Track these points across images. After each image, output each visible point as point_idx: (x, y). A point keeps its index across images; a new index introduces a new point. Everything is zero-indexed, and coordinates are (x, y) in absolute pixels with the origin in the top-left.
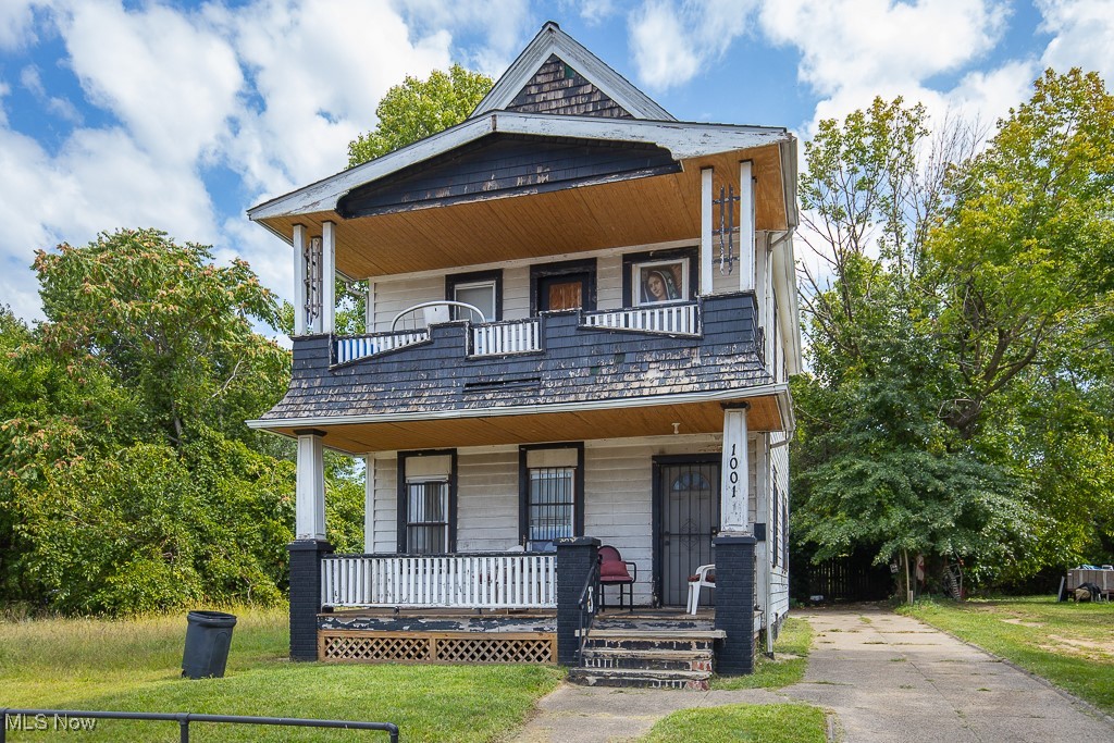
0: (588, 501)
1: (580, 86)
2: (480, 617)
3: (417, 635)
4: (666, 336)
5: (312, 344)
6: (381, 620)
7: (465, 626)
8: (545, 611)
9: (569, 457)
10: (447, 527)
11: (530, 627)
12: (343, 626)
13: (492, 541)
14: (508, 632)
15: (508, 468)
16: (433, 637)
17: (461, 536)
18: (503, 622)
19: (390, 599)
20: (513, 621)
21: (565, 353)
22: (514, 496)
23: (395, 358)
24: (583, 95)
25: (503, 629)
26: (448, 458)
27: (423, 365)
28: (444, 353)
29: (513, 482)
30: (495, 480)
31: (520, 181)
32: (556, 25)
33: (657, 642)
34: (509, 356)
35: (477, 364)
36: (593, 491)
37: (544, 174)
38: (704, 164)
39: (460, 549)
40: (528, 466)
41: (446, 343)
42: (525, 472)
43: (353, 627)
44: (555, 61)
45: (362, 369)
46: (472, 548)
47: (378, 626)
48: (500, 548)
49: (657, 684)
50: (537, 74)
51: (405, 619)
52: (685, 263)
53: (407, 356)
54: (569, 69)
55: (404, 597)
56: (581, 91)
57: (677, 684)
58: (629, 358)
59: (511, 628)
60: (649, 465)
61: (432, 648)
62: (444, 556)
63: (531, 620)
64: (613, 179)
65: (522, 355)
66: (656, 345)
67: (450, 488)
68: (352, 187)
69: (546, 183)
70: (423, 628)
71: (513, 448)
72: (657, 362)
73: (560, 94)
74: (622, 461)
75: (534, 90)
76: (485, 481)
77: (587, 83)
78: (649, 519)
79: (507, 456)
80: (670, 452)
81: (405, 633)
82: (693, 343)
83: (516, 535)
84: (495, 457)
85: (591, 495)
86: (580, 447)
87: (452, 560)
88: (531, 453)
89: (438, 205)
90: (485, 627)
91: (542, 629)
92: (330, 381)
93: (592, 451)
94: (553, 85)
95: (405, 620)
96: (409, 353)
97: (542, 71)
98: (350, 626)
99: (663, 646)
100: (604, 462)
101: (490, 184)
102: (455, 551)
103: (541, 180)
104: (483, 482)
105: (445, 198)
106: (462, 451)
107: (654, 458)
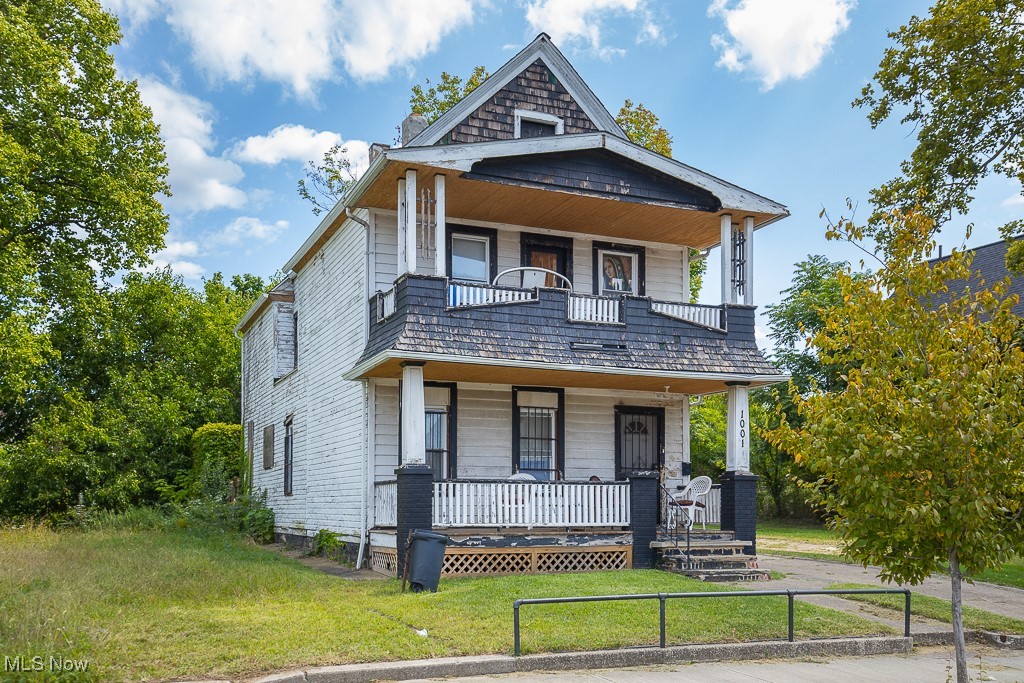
0: (568, 439)
1: (561, 93)
2: (577, 533)
3: (522, 551)
4: (706, 328)
5: (427, 284)
6: (492, 538)
7: (563, 541)
8: (624, 528)
9: (551, 400)
10: (445, 454)
11: (613, 541)
12: (457, 544)
13: (489, 468)
14: (596, 546)
15: (502, 405)
16: (535, 551)
17: (461, 462)
18: (593, 538)
19: (494, 520)
20: (601, 536)
21: (640, 329)
22: (508, 429)
23: (506, 310)
24: (563, 101)
25: (592, 543)
26: (446, 391)
27: (531, 320)
28: (548, 313)
29: (507, 417)
30: (491, 415)
31: (608, 188)
32: (549, 38)
33: (712, 550)
34: (600, 325)
35: (575, 326)
36: (571, 430)
37: (626, 188)
38: (730, 213)
39: (460, 475)
40: (518, 404)
41: (549, 305)
42: (516, 409)
43: (466, 544)
44: (540, 64)
45: (475, 315)
46: (471, 475)
47: (489, 543)
48: (495, 476)
49: (742, 578)
50: (527, 70)
51: (513, 536)
52: (635, 258)
53: (517, 311)
54: (552, 75)
55: (507, 517)
56: (561, 97)
57: (754, 577)
58: (684, 340)
59: (598, 542)
60: (612, 412)
61: (534, 563)
62: (444, 481)
63: (613, 535)
64: (671, 205)
65: (610, 325)
66: (699, 333)
67: (449, 419)
68: (486, 157)
69: (627, 195)
70: (528, 544)
71: (507, 388)
72: (701, 346)
73: (545, 94)
74: (592, 408)
75: (523, 83)
76: (483, 414)
77: (567, 93)
78: (612, 456)
79: (501, 394)
80: (627, 404)
81: (514, 549)
82: (721, 336)
83: (509, 464)
84: (491, 394)
85: (570, 433)
86: (561, 393)
87: (451, 485)
88: (520, 394)
89: (543, 188)
90: (578, 541)
91: (621, 543)
92: (449, 321)
93: (570, 396)
94: (539, 84)
95: (513, 538)
96: (518, 308)
97: (531, 69)
98: (464, 544)
99: (716, 552)
100: (579, 406)
101: (585, 184)
102: (455, 476)
103: (624, 191)
104: (480, 416)
105: (551, 185)
106: (461, 386)
107: (616, 407)
